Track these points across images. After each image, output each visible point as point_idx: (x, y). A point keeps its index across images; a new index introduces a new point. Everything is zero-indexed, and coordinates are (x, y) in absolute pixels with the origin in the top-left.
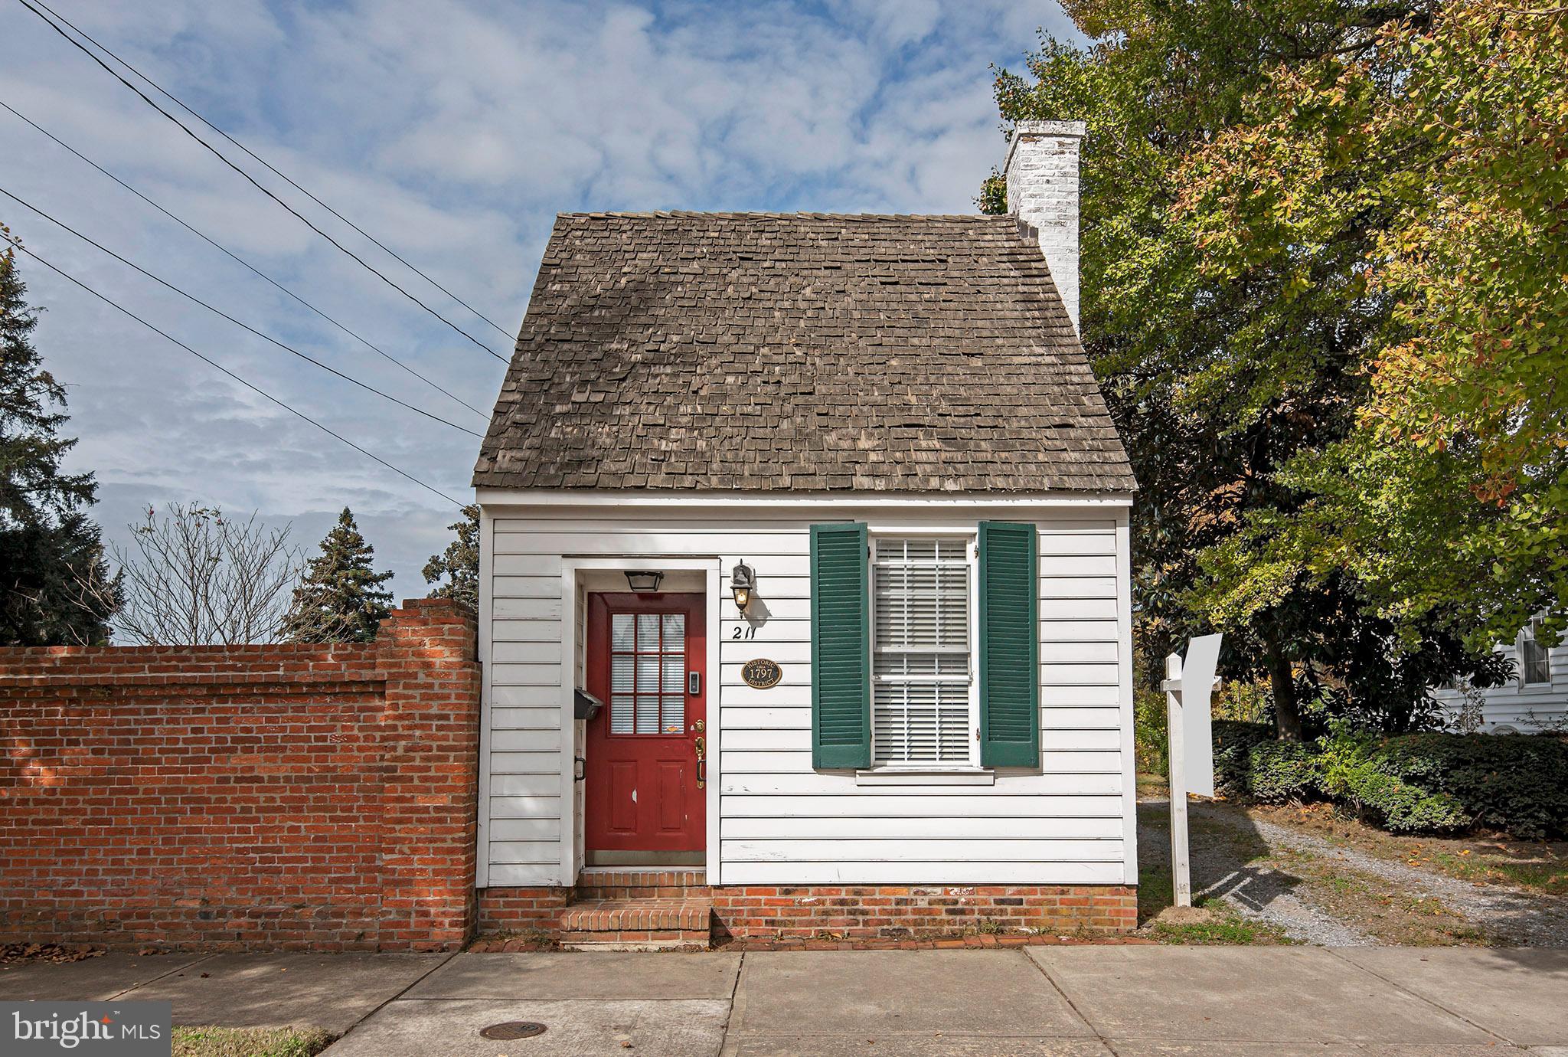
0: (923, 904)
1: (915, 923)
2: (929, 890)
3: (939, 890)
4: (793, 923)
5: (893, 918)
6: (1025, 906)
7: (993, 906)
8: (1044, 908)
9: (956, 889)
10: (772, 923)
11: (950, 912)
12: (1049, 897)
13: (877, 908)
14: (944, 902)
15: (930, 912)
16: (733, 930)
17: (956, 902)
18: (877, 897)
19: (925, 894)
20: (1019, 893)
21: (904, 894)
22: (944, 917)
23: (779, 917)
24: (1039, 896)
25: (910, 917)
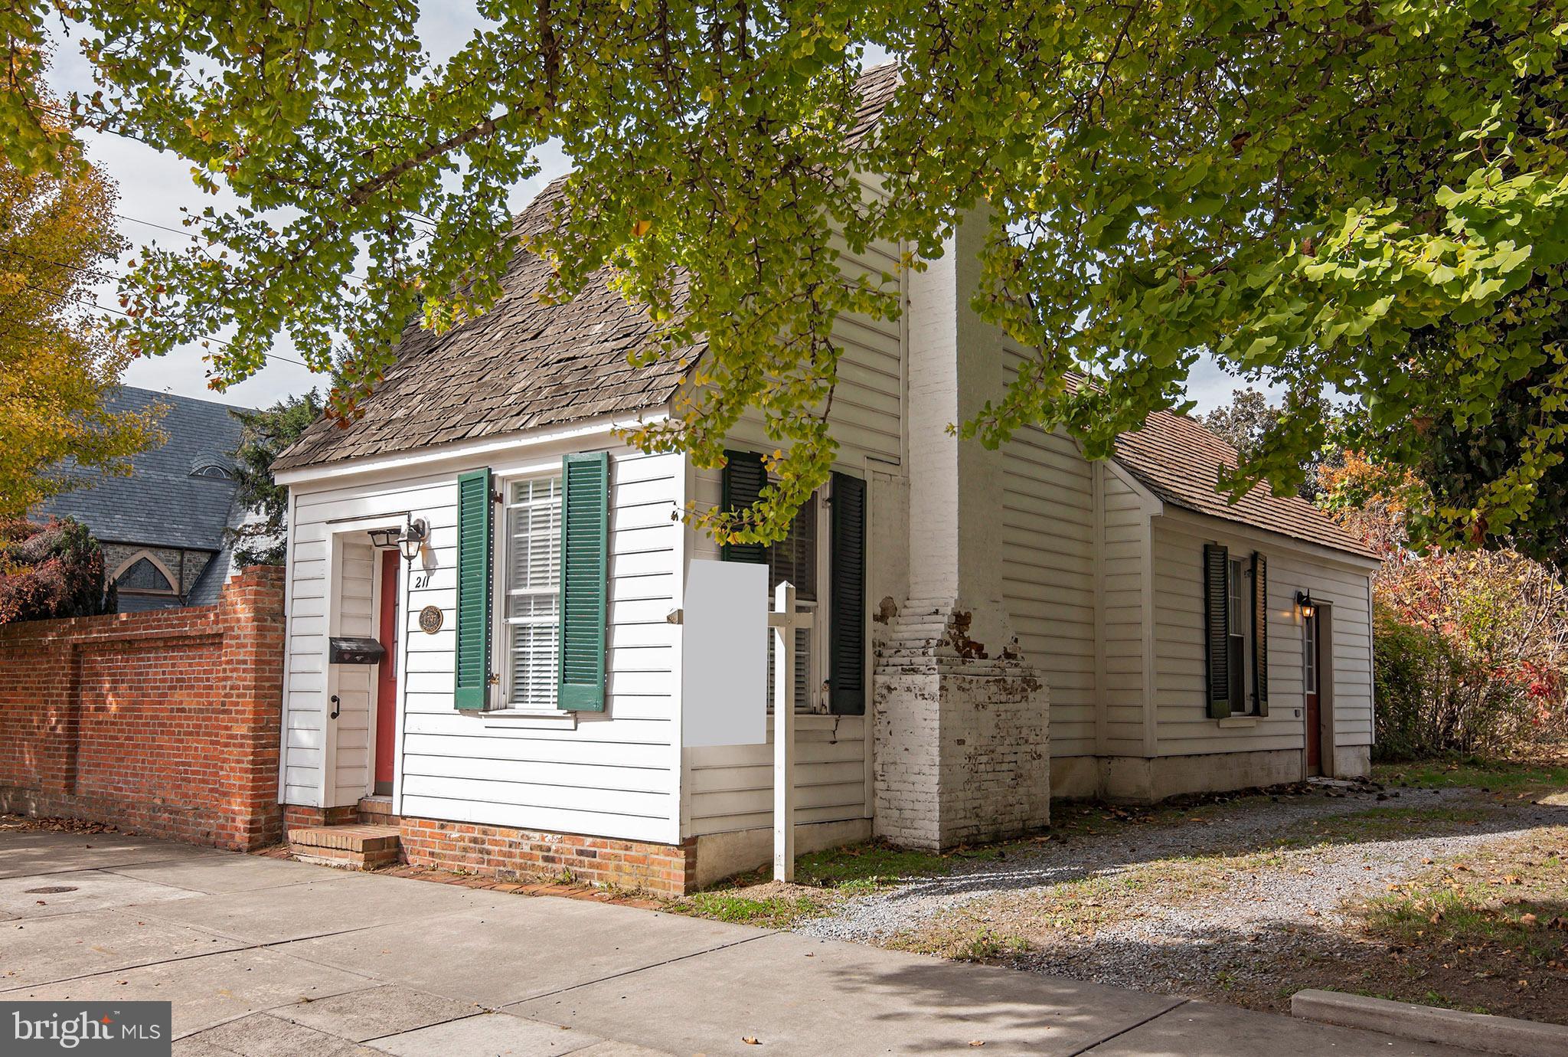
0: (526, 849)
1: (522, 867)
2: (531, 834)
3: (537, 835)
4: (445, 856)
5: (507, 860)
6: (597, 860)
7: (575, 857)
8: (612, 864)
9: (550, 836)
10: (432, 854)
11: (546, 859)
12: (616, 852)
13: (497, 848)
14: (540, 848)
15: (531, 857)
16: (410, 858)
17: (549, 850)
18: (497, 838)
19: (529, 838)
20: (594, 845)
21: (515, 836)
22: (541, 863)
23: (437, 851)
24: (608, 850)
25: (518, 860)
